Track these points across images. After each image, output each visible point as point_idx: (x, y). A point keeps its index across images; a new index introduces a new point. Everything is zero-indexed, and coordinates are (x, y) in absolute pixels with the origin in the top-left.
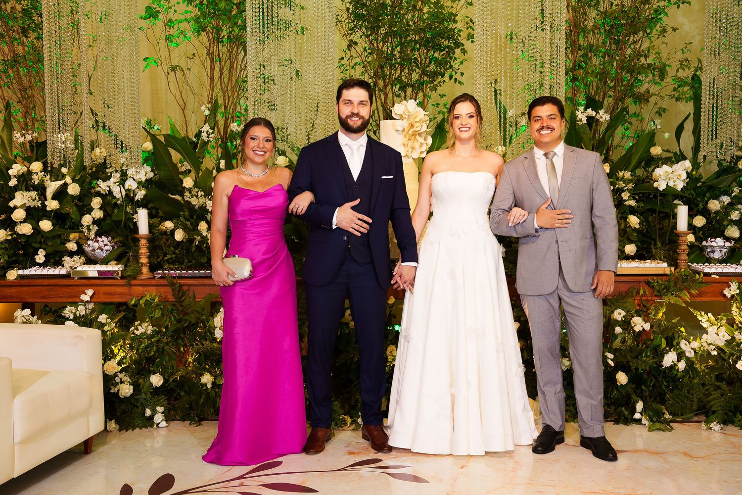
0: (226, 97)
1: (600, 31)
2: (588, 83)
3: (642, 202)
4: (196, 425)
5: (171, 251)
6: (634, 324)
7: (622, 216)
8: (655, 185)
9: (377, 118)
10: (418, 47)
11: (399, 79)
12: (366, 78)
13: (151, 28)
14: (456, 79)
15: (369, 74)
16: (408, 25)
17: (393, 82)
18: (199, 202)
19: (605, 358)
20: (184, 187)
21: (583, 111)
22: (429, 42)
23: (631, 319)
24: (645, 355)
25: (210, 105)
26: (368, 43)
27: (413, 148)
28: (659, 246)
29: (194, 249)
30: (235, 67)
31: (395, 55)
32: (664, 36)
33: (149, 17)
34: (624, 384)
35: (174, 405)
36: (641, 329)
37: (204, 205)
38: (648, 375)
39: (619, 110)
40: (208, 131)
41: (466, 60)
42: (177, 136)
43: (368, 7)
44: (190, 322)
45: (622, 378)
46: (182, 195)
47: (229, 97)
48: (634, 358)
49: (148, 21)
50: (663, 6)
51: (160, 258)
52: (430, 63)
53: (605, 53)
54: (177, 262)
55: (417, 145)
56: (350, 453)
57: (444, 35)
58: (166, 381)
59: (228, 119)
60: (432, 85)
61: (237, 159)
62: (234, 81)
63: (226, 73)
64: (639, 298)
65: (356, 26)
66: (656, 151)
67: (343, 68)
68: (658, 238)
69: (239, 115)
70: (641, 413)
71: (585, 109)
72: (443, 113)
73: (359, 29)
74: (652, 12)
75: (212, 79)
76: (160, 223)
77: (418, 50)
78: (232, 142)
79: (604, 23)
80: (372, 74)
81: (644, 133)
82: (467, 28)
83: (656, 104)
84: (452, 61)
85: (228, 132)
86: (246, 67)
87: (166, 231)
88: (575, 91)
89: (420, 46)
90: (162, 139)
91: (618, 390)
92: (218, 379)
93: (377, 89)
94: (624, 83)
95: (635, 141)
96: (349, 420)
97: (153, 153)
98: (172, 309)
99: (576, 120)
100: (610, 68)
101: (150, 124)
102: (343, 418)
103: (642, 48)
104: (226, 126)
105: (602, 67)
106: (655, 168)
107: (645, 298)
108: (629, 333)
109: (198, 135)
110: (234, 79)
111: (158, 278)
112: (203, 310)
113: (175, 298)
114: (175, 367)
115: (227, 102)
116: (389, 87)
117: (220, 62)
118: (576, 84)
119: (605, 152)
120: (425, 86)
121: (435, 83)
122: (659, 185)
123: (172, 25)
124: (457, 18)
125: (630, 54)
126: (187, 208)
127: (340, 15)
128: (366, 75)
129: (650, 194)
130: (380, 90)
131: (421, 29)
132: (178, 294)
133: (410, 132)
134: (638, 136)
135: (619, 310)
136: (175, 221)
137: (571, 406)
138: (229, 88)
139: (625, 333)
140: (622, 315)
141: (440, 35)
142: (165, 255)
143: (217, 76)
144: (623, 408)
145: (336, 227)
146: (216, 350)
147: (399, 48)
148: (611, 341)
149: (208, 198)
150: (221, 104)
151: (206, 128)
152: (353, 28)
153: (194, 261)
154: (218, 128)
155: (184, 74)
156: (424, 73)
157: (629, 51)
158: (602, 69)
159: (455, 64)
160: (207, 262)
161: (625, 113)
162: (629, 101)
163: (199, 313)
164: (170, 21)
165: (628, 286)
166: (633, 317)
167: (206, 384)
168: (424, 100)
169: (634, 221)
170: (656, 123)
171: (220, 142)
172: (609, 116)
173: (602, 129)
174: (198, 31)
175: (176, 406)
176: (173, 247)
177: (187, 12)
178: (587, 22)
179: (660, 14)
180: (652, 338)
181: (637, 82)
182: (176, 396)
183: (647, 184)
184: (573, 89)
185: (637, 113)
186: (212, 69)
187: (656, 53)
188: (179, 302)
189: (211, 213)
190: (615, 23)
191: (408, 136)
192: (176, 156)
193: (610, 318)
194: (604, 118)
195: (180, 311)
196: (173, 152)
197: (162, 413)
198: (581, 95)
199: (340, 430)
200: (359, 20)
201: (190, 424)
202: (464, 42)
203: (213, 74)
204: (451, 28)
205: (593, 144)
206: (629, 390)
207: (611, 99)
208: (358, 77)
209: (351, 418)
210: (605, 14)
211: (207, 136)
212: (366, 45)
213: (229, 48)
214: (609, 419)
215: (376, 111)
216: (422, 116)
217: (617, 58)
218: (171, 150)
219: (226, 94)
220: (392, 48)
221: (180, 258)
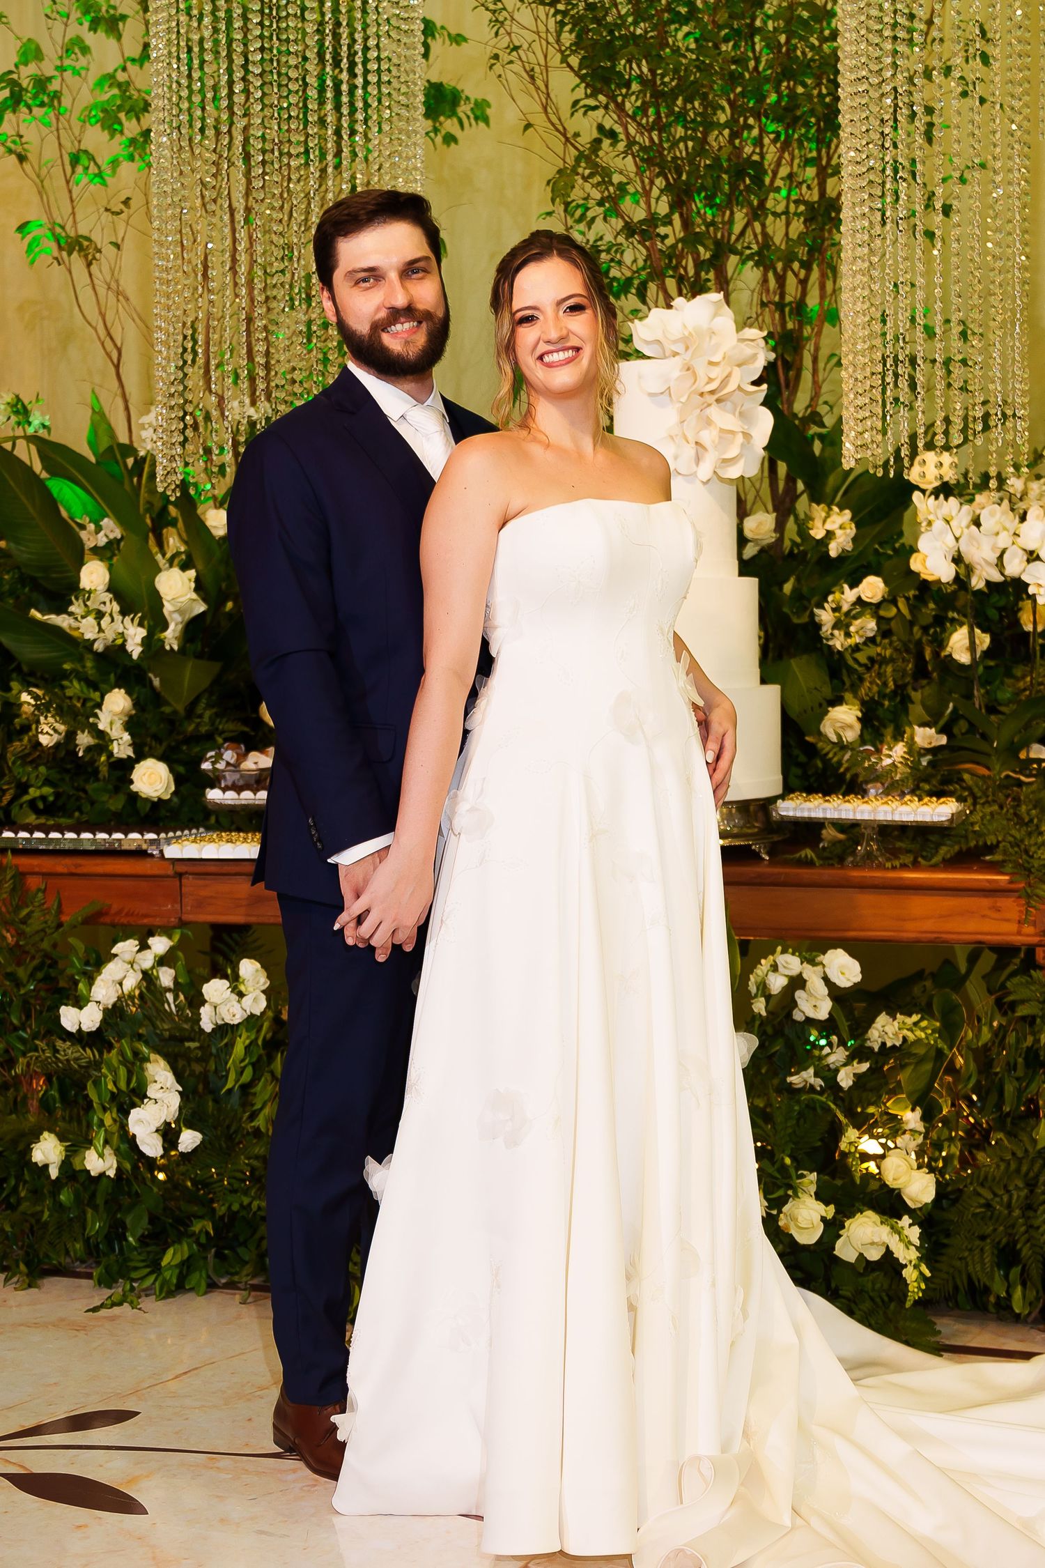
4: (22, 1285)
18: (101, 630)
20: (83, 590)
27: (701, 449)
37: (119, 642)
92: (81, 1153)
101: (22, 411)
127: (525, 46)
142: (23, 788)
146: (87, 1067)
149: (134, 619)
167: (46, 1166)
196: (64, 491)
201: (6, 1280)
221: (69, 797)
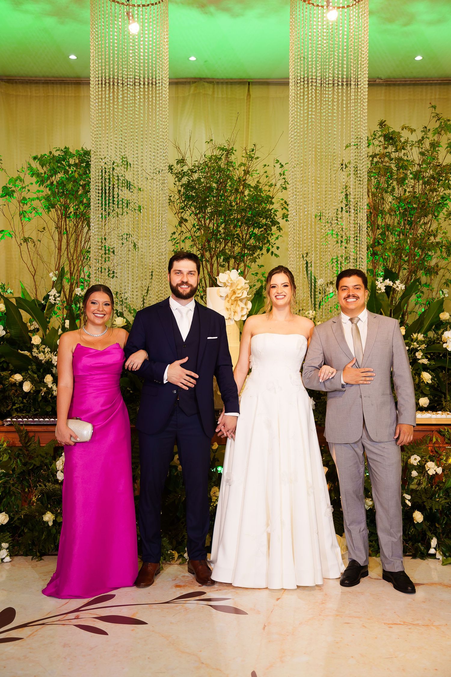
0: (72, 265)
1: (396, 214)
2: (386, 257)
3: (433, 361)
4: (37, 560)
5: (20, 401)
6: (428, 469)
7: (416, 373)
8: (445, 346)
9: (204, 285)
10: (240, 224)
11: (223, 252)
12: (194, 251)
13: (6, 205)
14: (272, 253)
15: (197, 247)
16: (232, 206)
17: (218, 254)
18: (45, 357)
19: (403, 499)
20: (33, 344)
21: (382, 281)
22: (249, 221)
23: (425, 464)
24: (438, 496)
25: (57, 272)
26: (196, 220)
27: (235, 312)
28: (449, 399)
29: (40, 399)
30: (80, 239)
31: (220, 231)
32: (450, 219)
33: (5, 196)
34: (420, 522)
35: (18, 541)
36: (434, 473)
37: (50, 360)
38: (441, 514)
39: (412, 281)
40: (55, 295)
41: (281, 236)
42: (28, 299)
43: (197, 189)
44: (35, 465)
45: (418, 517)
46: (30, 351)
47: (74, 265)
48: (428, 498)
49: (4, 199)
50: (449, 194)
51: (10, 407)
52: (250, 238)
53: (400, 232)
54: (24, 411)
55: (238, 309)
56: (177, 586)
57: (262, 215)
58: (11, 519)
59: (73, 285)
60: (252, 257)
61: (80, 320)
62: (79, 252)
63: (72, 244)
64: (432, 445)
65: (186, 206)
66: (444, 316)
67: (174, 241)
68: (447, 392)
69: (83, 281)
70: (435, 549)
71: (384, 280)
72: (262, 281)
73: (188, 208)
74: (439, 198)
75: (60, 249)
76: (11, 375)
77: (240, 227)
78: (76, 305)
79: (398, 206)
80: (200, 247)
81: (434, 301)
82: (282, 209)
83: (444, 276)
84: (269, 237)
85: (73, 296)
86: (90, 239)
87: (15, 383)
88: (374, 264)
89: (242, 223)
90: (14, 301)
91: (415, 527)
92: (59, 517)
93: (204, 259)
94: (417, 258)
95: (426, 308)
96: (176, 555)
97: (5, 314)
98: (19, 454)
99: (376, 289)
100: (405, 245)
101: (3, 288)
102: (171, 552)
103: (431, 229)
104: (71, 291)
105: (397, 243)
106: (443, 332)
107: (437, 445)
108: (424, 476)
109: (47, 298)
110: (79, 250)
111: (7, 425)
112: (47, 454)
113: (21, 443)
114: (20, 506)
115: (72, 270)
116: (215, 258)
117: (67, 235)
118: (376, 258)
119: (401, 316)
120: (245, 257)
121: (254, 256)
122: (448, 346)
123: (26, 202)
124: (273, 200)
125: (422, 233)
126: (35, 362)
127: (173, 196)
128: (195, 247)
129: (440, 354)
130: (206, 261)
131: (243, 210)
132: (24, 440)
133: (233, 298)
134: (429, 303)
135: (415, 456)
136: (23, 374)
137: (374, 542)
138: (75, 257)
139: (420, 476)
140: (418, 461)
141: (259, 214)
142: (14, 404)
143: (64, 246)
144: (420, 544)
145: (167, 381)
146: (58, 491)
147: (223, 226)
148: (408, 484)
149: (54, 354)
150: (67, 271)
151: (54, 292)
152: (184, 207)
153: (39, 410)
154: (64, 292)
155: (35, 245)
156: (244, 246)
157: (420, 231)
158: (398, 246)
159: (272, 239)
160: (51, 411)
161: (418, 283)
162: (421, 274)
163: (43, 457)
164: (24, 199)
165: (422, 434)
166: (427, 462)
167: (48, 522)
168: (245, 270)
169: (427, 377)
170: (444, 292)
171: (65, 305)
172: (404, 286)
173: (398, 296)
174: (48, 208)
175: (20, 542)
176: (21, 397)
177: (39, 191)
178: (384, 205)
179: (446, 200)
180: (444, 481)
181: (428, 257)
182: (20, 532)
183: (438, 345)
184: (373, 262)
185: (428, 283)
186: (60, 241)
187: (443, 233)
188: (26, 447)
189: (56, 367)
190: (408, 207)
191: (230, 301)
192: (25, 316)
193: (407, 463)
194: (400, 288)
195: (26, 455)
196: (23, 313)
197: (7, 549)
198: (380, 267)
199: (168, 564)
200: (189, 201)
201: (32, 559)
202: (280, 220)
203: (61, 245)
204: (269, 209)
205: (391, 310)
206: (425, 527)
207: (405, 271)
208: (187, 250)
209: (178, 553)
210: (399, 199)
211: (54, 299)
212: (195, 222)
213: (75, 223)
214: (407, 554)
215: (203, 280)
216: (243, 284)
217: (411, 236)
218: (21, 311)
219: (72, 263)
220: (217, 225)
221: (27, 406)
